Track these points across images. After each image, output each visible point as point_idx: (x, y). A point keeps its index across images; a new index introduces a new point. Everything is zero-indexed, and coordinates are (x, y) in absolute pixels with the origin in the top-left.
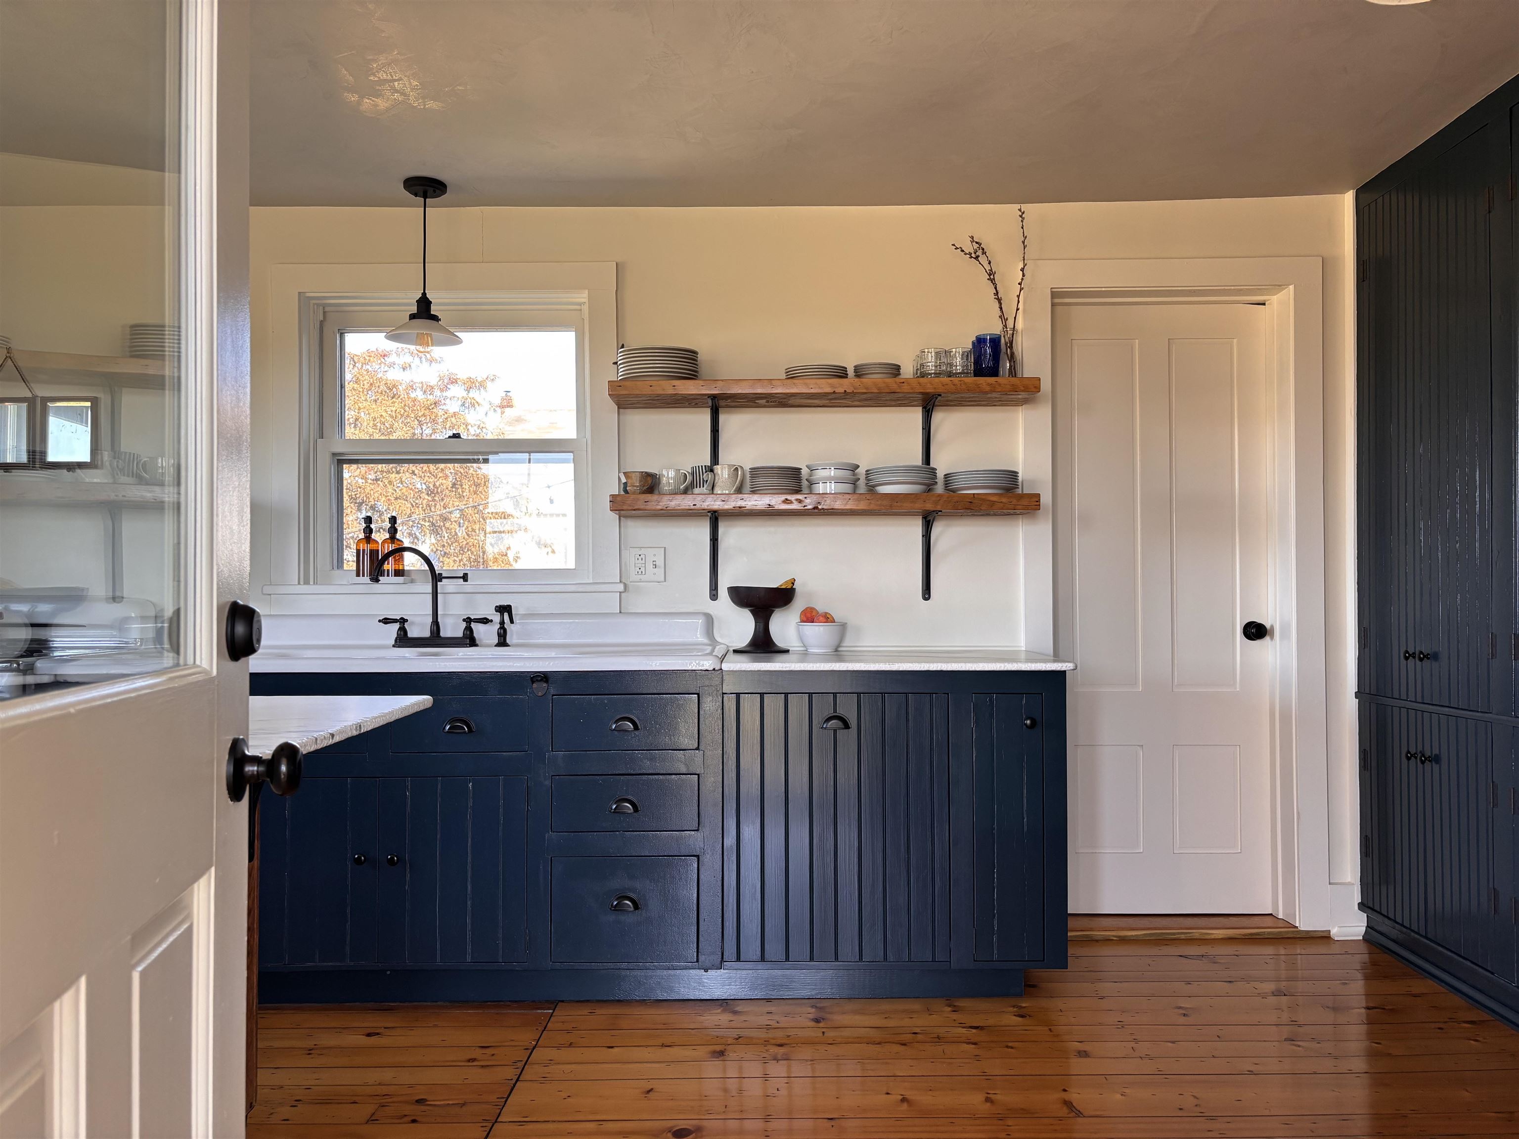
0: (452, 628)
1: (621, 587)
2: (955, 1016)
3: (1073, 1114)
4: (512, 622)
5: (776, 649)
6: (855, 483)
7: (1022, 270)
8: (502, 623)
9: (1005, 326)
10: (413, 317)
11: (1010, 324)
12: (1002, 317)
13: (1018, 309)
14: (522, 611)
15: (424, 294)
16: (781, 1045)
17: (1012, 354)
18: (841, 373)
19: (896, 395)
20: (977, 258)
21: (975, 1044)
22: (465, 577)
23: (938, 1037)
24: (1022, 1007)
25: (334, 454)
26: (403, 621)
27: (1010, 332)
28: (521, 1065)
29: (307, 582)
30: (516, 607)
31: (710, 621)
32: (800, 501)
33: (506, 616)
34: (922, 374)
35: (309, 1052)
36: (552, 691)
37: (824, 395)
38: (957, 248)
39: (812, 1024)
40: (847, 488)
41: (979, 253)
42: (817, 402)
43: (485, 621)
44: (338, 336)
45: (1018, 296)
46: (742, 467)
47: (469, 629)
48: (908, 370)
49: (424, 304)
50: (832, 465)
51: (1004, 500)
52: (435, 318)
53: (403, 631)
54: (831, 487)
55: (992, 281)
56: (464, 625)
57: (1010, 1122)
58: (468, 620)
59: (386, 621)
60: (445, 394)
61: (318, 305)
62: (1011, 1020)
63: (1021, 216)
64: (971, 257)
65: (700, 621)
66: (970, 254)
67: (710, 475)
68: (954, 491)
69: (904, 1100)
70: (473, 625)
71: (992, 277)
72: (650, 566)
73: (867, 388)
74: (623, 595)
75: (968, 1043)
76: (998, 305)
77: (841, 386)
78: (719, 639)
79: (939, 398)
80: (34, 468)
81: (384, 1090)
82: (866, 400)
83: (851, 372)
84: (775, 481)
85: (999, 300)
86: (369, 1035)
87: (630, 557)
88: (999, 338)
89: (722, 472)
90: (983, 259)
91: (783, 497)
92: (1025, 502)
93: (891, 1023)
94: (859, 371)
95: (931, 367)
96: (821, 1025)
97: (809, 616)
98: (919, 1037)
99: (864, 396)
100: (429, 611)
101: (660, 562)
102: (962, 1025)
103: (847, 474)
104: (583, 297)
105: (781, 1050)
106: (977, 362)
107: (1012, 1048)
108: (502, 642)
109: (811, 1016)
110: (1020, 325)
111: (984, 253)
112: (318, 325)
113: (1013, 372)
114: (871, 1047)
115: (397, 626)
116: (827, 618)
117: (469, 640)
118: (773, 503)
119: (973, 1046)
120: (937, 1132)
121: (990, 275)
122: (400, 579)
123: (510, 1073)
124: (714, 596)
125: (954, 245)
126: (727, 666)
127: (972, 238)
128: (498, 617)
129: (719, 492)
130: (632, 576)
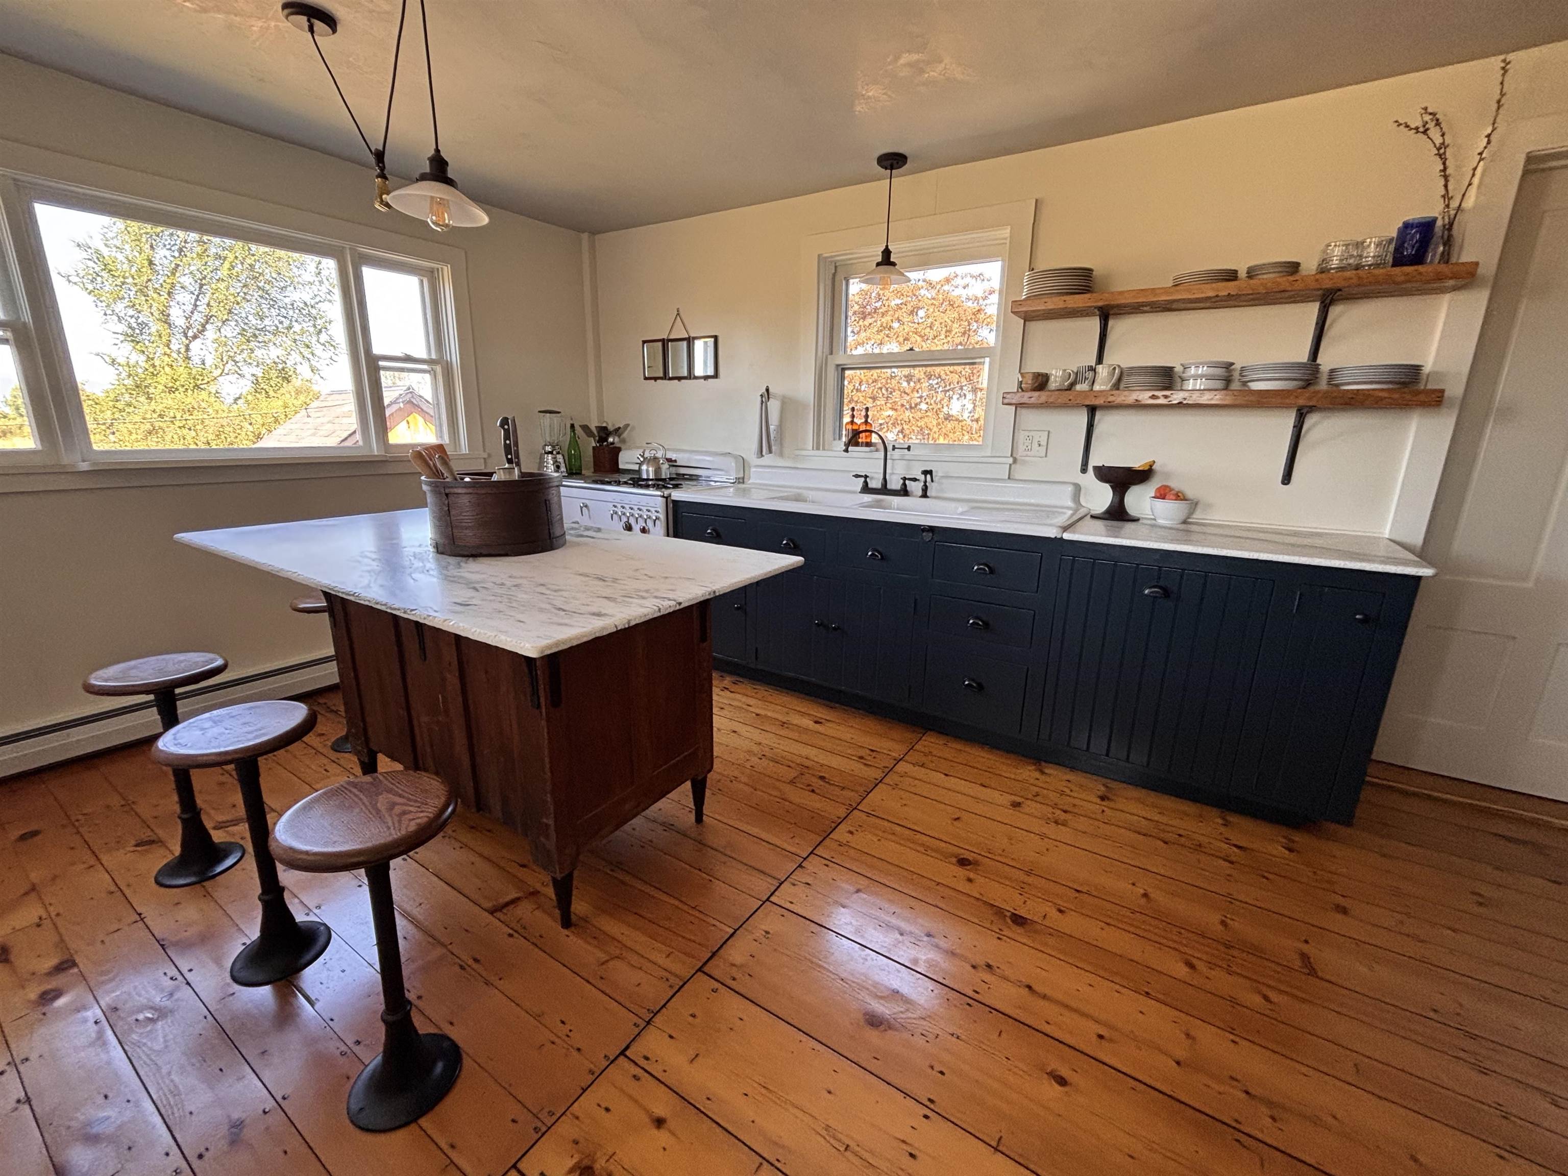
0: (895, 484)
1: (1011, 460)
2: (1222, 829)
3: (1306, 971)
4: (932, 481)
5: (1127, 518)
6: (1228, 381)
7: (1488, 136)
8: (925, 482)
9: (1448, 206)
10: (878, 264)
11: (1454, 204)
12: (1447, 197)
13: (1470, 184)
14: (940, 474)
15: (887, 246)
16: (1065, 812)
17: (1450, 236)
18: (1231, 276)
19: (1287, 294)
20: (1425, 132)
21: (1232, 862)
22: (909, 448)
23: (1200, 845)
24: (1293, 841)
25: (838, 366)
26: (866, 477)
27: (1452, 213)
28: (888, 770)
29: (818, 449)
30: (937, 472)
31: (1078, 488)
32: (1166, 397)
33: (929, 477)
34: (1323, 270)
35: (783, 724)
36: (936, 539)
37: (1208, 299)
38: (1400, 125)
39: (1098, 801)
40: (1219, 384)
41: (1431, 125)
42: (1202, 305)
43: (915, 480)
44: (844, 282)
45: (1475, 169)
46: (1119, 366)
47: (904, 484)
48: (1310, 266)
49: (887, 253)
50: (1206, 363)
51: (1396, 396)
52: (894, 264)
53: (866, 483)
54: (1200, 384)
55: (1442, 157)
56: (902, 481)
57: (1235, 953)
58: (905, 479)
59: (857, 476)
60: (986, 302)
61: (831, 262)
62: (1279, 850)
63: (1503, 68)
64: (1418, 132)
65: (1070, 488)
66: (1417, 128)
67: (1091, 374)
68: (1337, 385)
69: (1145, 895)
70: (907, 482)
71: (1442, 151)
72: (1035, 445)
73: (1253, 290)
74: (1013, 466)
75: (1225, 860)
76: (1442, 182)
77: (1230, 288)
78: (1083, 503)
79: (1339, 293)
80: (690, 379)
81: (808, 763)
82: (1253, 300)
83: (1242, 274)
84: (1148, 379)
85: (1446, 178)
86: (816, 722)
87: (1021, 436)
88: (1434, 220)
89: (1103, 371)
90: (1435, 133)
91: (1150, 394)
92: (1422, 397)
93: (1164, 819)
94: (1252, 273)
95: (1335, 262)
96: (1104, 803)
97: (1162, 493)
98: (1183, 840)
99: (1251, 297)
100: (882, 471)
101: (1044, 443)
102: (1227, 841)
103: (1220, 372)
104: (1006, 232)
105: (1063, 816)
106: (1399, 249)
107: (1267, 879)
108: (925, 495)
109: (1099, 793)
110: (1469, 203)
111: (1438, 123)
112: (831, 276)
113: (1446, 258)
114: (1137, 835)
115: (863, 479)
116: (1179, 496)
117: (904, 492)
118: (1140, 398)
119: (1229, 865)
120: (1164, 938)
121: (1439, 149)
122: (867, 449)
123: (879, 774)
124: (1084, 470)
125: (1396, 122)
126: (1067, 536)
127: (1426, 109)
128: (922, 477)
129: (1097, 387)
130: (1021, 452)
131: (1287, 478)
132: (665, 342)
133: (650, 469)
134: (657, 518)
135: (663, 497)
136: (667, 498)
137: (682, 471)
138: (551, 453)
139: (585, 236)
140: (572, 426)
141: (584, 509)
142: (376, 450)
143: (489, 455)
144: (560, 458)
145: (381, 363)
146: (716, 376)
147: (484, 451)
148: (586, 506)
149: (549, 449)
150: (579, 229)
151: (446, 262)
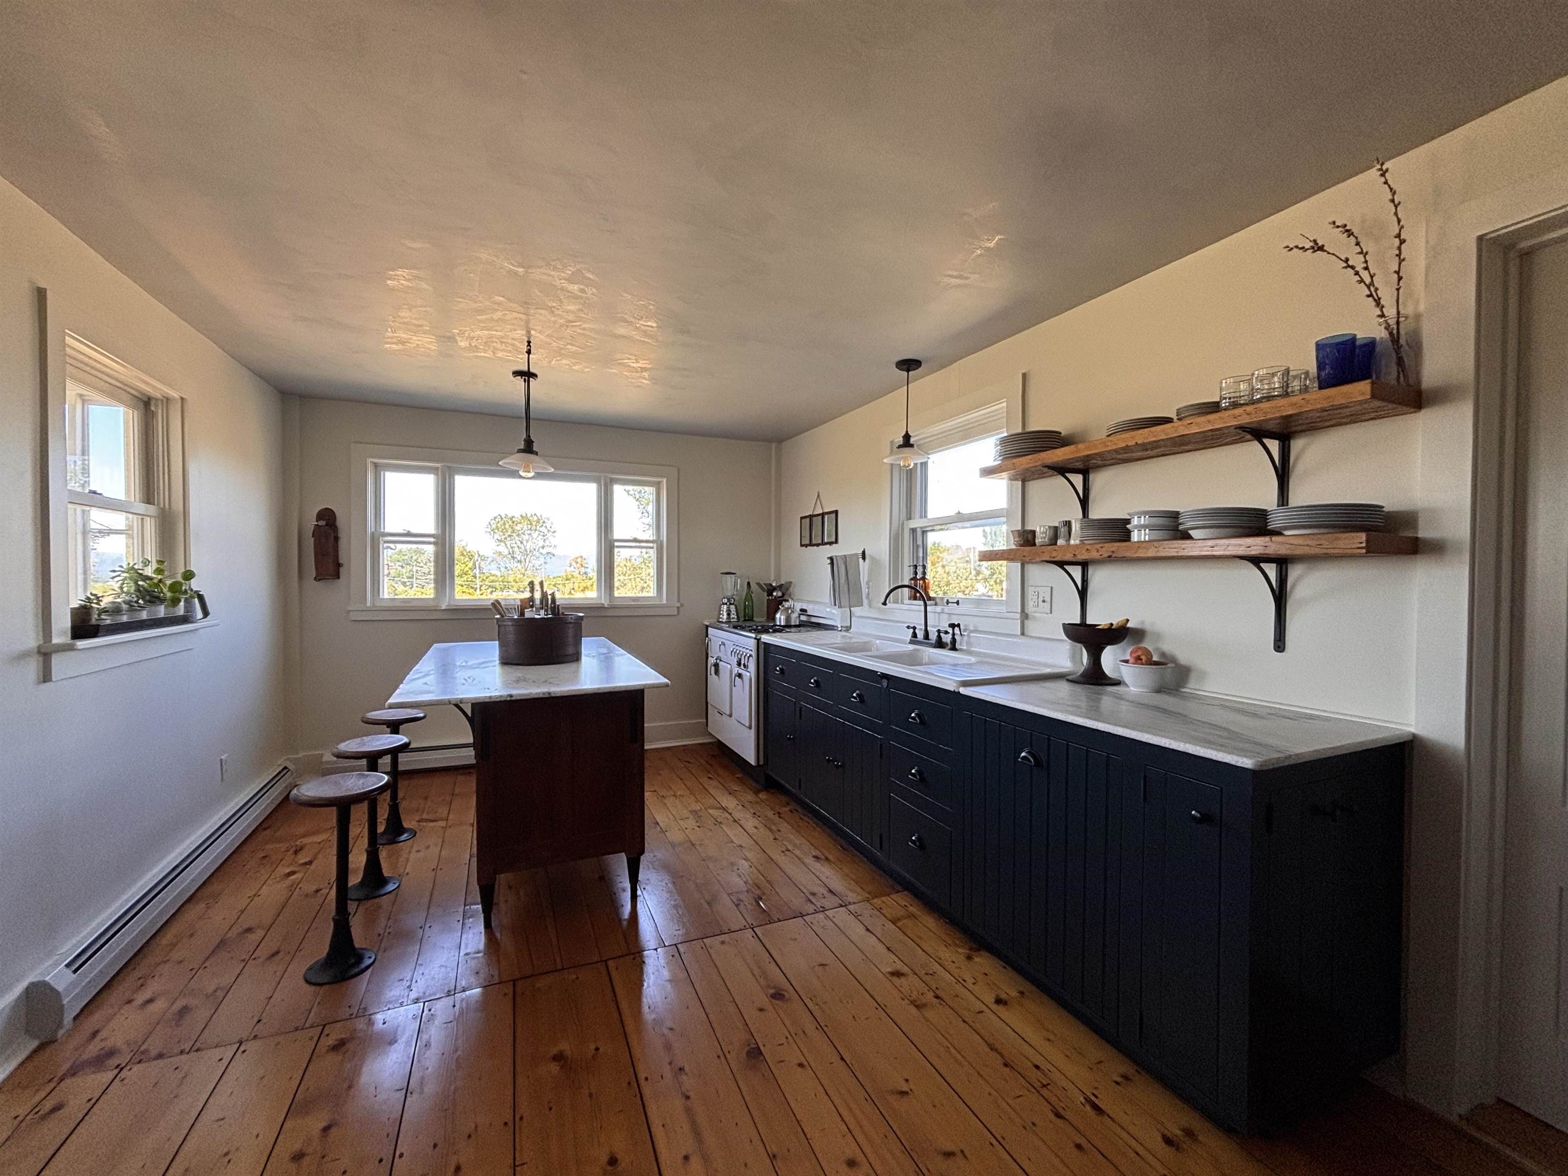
1: (1021, 616)
5: (1109, 681)
6: (1177, 531)
8: (954, 634)
9: (1383, 318)
10: (899, 447)
15: (907, 432)
20: (1325, 249)
22: (958, 603)
25: (910, 529)
26: (914, 628)
27: (1393, 322)
32: (1123, 549)
36: (890, 686)
38: (1292, 249)
43: (946, 632)
45: (1398, 272)
46: (1100, 520)
47: (940, 637)
49: (907, 437)
50: (1143, 513)
51: (1311, 543)
53: (914, 633)
58: (939, 631)
59: (908, 627)
63: (1383, 176)
64: (1315, 251)
70: (941, 634)
72: (1041, 601)
74: (1025, 622)
80: (823, 545)
83: (1175, 418)
87: (1030, 592)
100: (923, 622)
101: (1048, 599)
103: (1164, 521)
104: (1004, 405)
108: (954, 648)
111: (1350, 234)
115: (912, 630)
117: (940, 644)
121: (1346, 261)
125: (1287, 247)
126: (962, 690)
127: (1334, 223)
128: (950, 630)
129: (1072, 542)
130: (1030, 608)
131: (1280, 644)
132: (811, 517)
133: (782, 617)
134: (751, 656)
135: (755, 639)
136: (758, 640)
137: (814, 620)
138: (726, 604)
139: (774, 445)
140: (749, 583)
141: (722, 646)
142: (605, 602)
143: (682, 605)
144: (733, 608)
145: (616, 544)
146: (836, 542)
147: (679, 601)
148: (724, 645)
149: (725, 601)
150: (770, 441)
151: (663, 476)
